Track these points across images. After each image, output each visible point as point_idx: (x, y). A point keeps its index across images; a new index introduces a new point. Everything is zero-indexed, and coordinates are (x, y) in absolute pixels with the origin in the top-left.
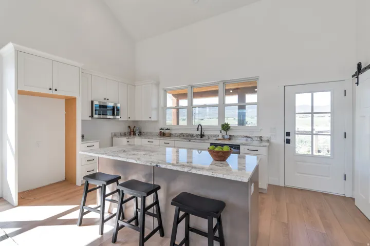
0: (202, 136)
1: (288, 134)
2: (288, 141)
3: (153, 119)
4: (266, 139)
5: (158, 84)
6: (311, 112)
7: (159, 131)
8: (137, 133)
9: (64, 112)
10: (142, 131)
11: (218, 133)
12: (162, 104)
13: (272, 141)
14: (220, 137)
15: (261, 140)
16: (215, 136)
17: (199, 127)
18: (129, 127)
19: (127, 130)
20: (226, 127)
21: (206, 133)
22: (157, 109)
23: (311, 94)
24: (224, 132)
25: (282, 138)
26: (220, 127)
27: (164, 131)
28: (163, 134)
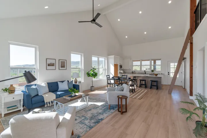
0: (145, 73)
3: (130, 69)
5: (131, 59)
7: (132, 72)
12: (132, 65)
13: (165, 74)
14: (151, 73)
16: (149, 73)
17: (145, 71)
22: (131, 66)
23: (174, 63)
24: (152, 72)
25: (167, 73)
26: (151, 71)
27: (133, 72)
28: (133, 73)
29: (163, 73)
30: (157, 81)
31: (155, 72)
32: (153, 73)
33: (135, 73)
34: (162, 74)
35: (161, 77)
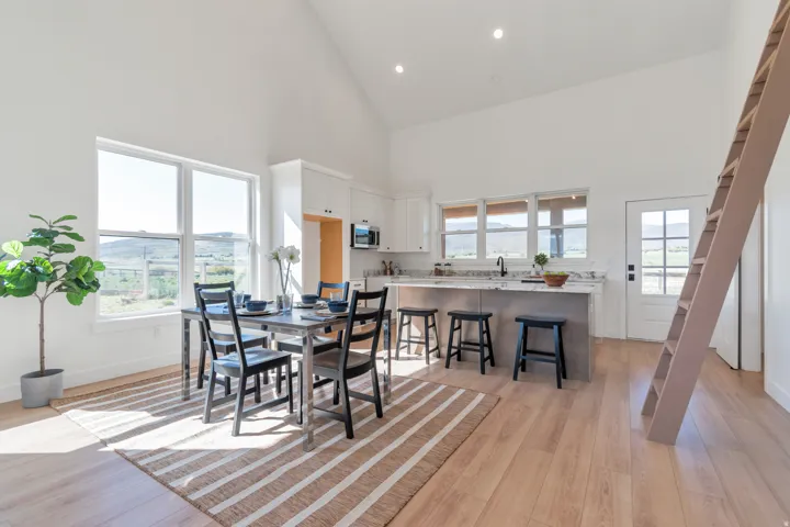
0: (504, 273)
1: (631, 268)
2: (632, 278)
3: (425, 249)
4: (601, 275)
5: (429, 198)
6: (662, 236)
7: (432, 268)
8: (396, 271)
9: (319, 241)
10: (403, 269)
11: (530, 268)
12: (436, 228)
13: (609, 277)
14: (533, 274)
15: (593, 277)
16: (523, 272)
17: (500, 262)
18: (384, 262)
19: (380, 267)
20: (541, 260)
21: (510, 269)
22: (429, 233)
23: (662, 213)
24: (538, 267)
25: (623, 273)
26: (533, 260)
27: (442, 268)
28: (439, 273)
29: (599, 271)
30: (561, 325)
31: (555, 268)
32: (542, 273)
33: (451, 274)
34: (593, 275)
35: (585, 296)
